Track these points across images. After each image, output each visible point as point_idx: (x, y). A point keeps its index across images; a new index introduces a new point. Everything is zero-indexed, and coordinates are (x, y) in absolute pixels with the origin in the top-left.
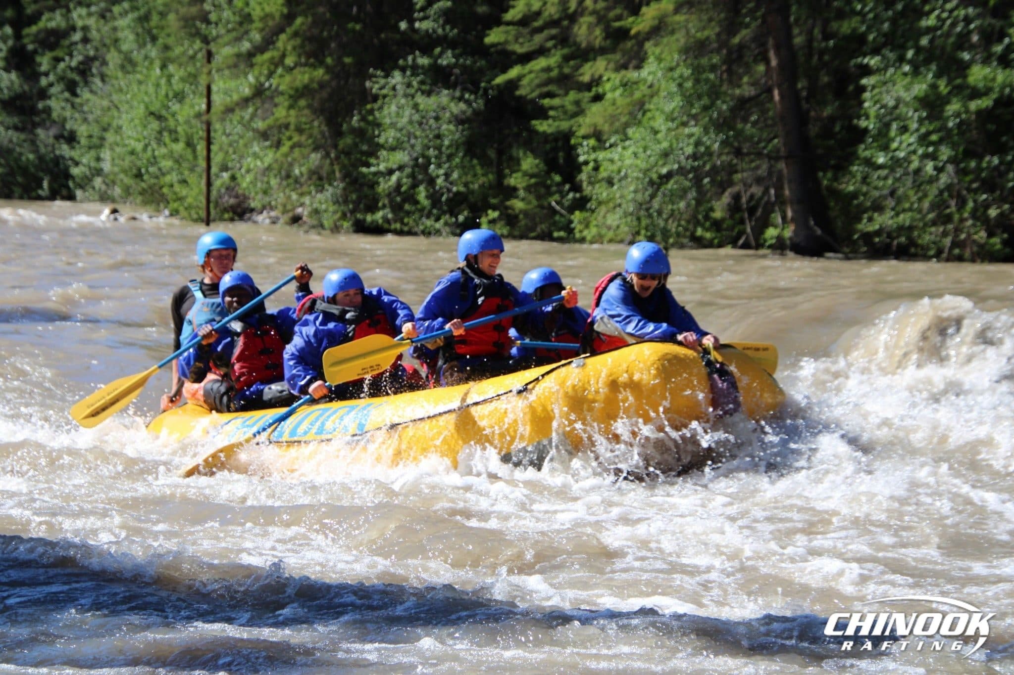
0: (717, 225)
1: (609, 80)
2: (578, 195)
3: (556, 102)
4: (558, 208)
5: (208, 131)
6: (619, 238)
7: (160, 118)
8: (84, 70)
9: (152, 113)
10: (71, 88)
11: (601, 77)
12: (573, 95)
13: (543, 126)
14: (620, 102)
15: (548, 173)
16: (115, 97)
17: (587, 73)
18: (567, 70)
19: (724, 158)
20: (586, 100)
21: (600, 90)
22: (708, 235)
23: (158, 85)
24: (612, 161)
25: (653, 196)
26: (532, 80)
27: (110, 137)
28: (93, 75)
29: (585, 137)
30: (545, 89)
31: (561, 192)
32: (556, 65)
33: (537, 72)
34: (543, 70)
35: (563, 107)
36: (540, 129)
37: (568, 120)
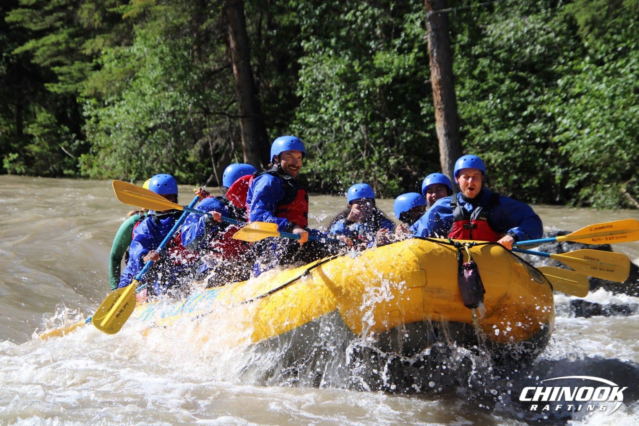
0: (191, 167)
1: (106, 53)
2: (82, 142)
3: (64, 69)
4: (66, 152)
6: (115, 176)
11: (99, 51)
12: (78, 65)
13: (53, 88)
14: (115, 70)
15: (58, 124)
17: (88, 47)
18: (72, 45)
19: (196, 116)
20: (88, 69)
21: (100, 61)
22: (184, 176)
24: (109, 116)
25: (141, 144)
26: (44, 52)
29: (86, 98)
30: (56, 59)
31: (69, 140)
32: (64, 41)
33: (48, 45)
34: (53, 44)
35: (70, 73)
36: (52, 90)
37: (74, 84)
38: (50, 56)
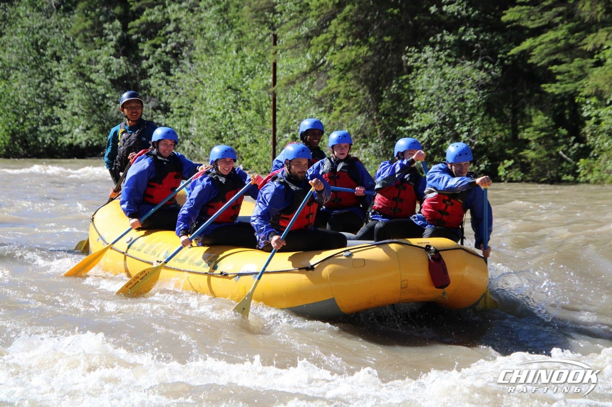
1: (609, 47)
2: (582, 145)
3: (563, 68)
4: (565, 156)
5: (274, 100)
7: (236, 90)
8: (176, 54)
9: (229, 87)
10: (166, 68)
11: (602, 46)
12: (577, 62)
13: (551, 88)
15: (556, 127)
16: (200, 75)
17: (590, 43)
18: (572, 41)
20: (589, 65)
21: (601, 57)
23: (234, 64)
26: (542, 50)
27: (196, 107)
28: (183, 59)
29: (587, 97)
30: (554, 57)
31: (567, 143)
32: (563, 37)
33: (546, 43)
34: (552, 41)
35: (569, 72)
36: (549, 91)
37: (573, 83)
38: (547, 55)
